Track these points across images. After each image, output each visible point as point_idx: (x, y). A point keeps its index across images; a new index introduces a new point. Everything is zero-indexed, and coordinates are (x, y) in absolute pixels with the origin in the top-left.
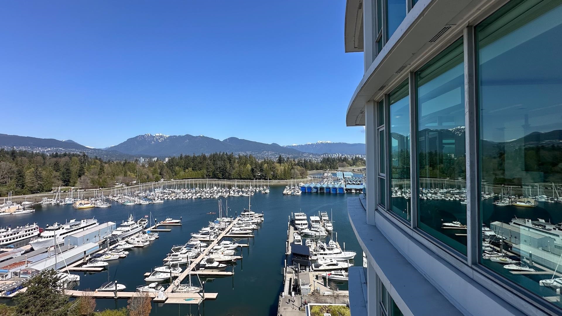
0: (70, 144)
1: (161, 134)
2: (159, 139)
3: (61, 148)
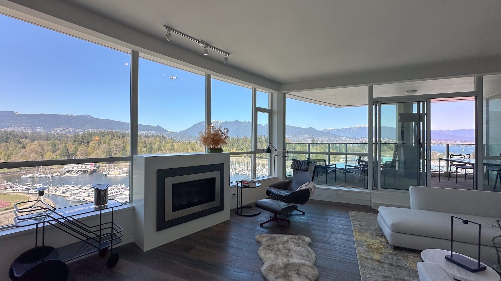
1: (217, 121)
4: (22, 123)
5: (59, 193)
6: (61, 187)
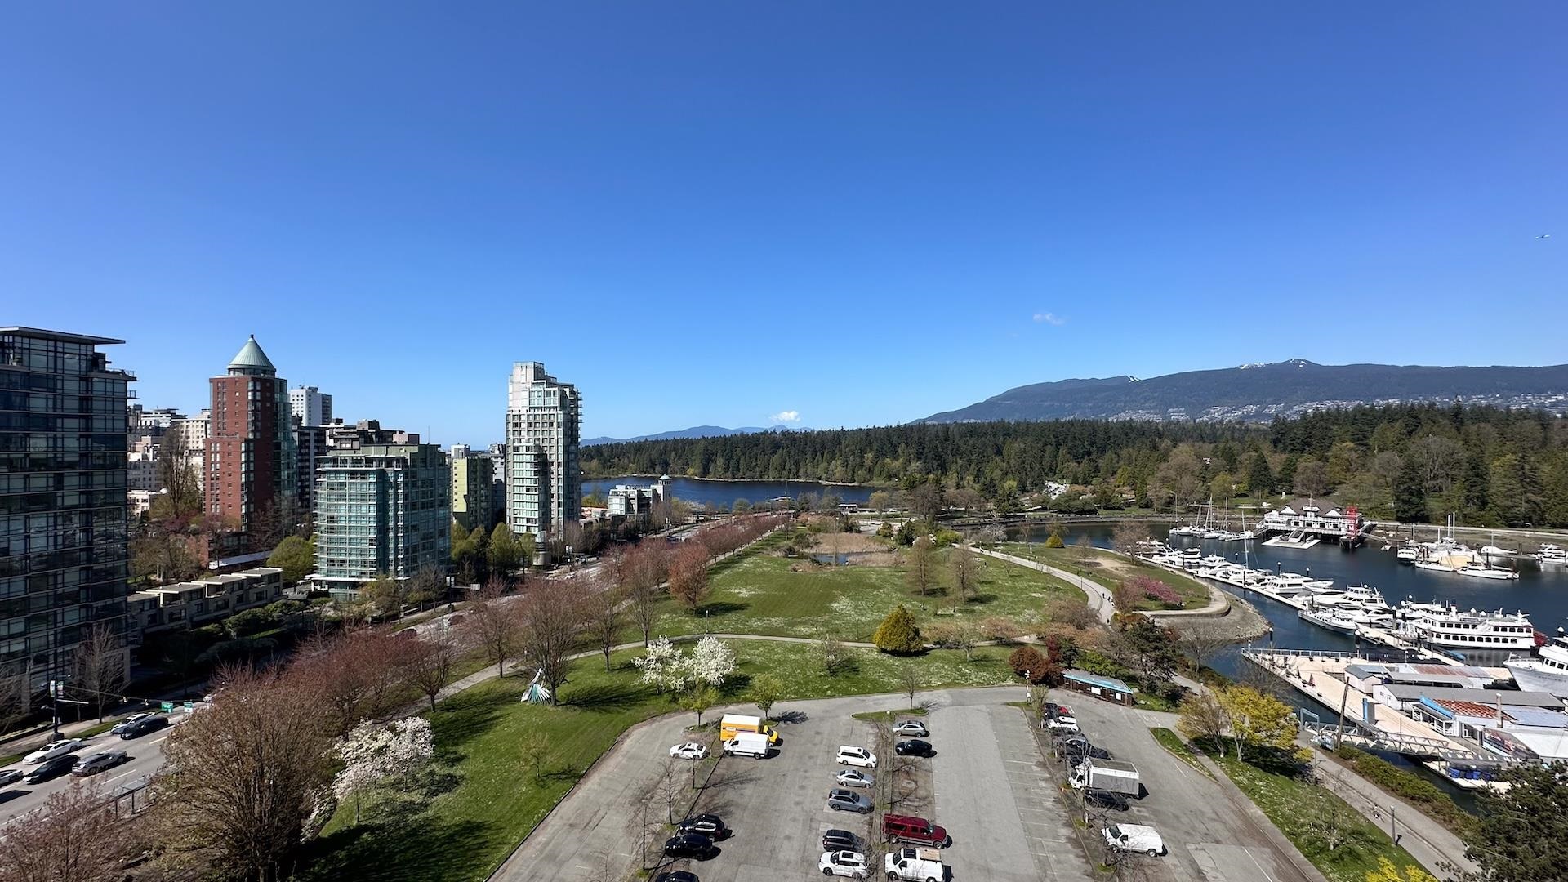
4: (1143, 401)
6: (1275, 577)
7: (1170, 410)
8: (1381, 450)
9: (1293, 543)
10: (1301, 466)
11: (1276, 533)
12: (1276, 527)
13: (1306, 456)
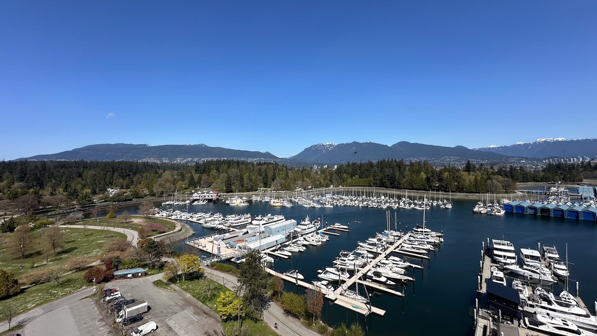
0: (268, 155)
1: (330, 143)
2: (329, 147)
3: (262, 158)
4: (152, 154)
5: (194, 220)
6: (195, 215)
7: (163, 158)
8: (222, 173)
9: (201, 203)
10: (203, 178)
11: (196, 200)
12: (196, 198)
13: (205, 175)
